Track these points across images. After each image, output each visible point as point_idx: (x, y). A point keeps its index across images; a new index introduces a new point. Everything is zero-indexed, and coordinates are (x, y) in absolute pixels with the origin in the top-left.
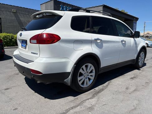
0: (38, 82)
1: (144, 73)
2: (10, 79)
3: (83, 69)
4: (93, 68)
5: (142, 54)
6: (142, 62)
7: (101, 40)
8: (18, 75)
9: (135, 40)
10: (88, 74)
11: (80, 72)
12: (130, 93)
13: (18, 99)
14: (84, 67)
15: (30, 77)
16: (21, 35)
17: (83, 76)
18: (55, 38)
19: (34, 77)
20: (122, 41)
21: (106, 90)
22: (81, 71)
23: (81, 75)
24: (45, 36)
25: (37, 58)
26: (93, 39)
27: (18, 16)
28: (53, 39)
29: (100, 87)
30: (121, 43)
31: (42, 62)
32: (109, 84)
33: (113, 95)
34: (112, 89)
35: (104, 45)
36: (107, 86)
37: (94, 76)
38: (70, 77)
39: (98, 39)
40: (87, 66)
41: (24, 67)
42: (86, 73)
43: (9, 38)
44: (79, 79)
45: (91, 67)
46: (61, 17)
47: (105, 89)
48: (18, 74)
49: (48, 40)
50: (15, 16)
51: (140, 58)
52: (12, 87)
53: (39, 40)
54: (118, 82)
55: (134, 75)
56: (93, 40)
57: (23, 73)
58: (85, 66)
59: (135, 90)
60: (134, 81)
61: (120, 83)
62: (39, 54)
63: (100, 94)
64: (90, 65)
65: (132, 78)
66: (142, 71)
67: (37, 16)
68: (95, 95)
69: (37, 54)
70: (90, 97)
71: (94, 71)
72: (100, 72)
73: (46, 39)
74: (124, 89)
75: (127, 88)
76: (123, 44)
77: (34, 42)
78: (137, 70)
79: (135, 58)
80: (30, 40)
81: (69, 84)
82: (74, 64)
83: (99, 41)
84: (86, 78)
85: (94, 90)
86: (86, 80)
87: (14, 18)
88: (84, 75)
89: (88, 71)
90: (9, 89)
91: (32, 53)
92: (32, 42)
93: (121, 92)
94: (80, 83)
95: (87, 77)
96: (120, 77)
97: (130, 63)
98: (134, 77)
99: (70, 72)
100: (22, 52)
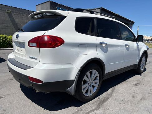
0: (37, 91)
1: (146, 79)
2: (3, 85)
3: (87, 76)
4: (97, 74)
5: (144, 59)
6: (144, 67)
7: (106, 44)
8: (12, 81)
9: (138, 45)
10: (92, 81)
11: (84, 80)
12: (138, 102)
13: (13, 110)
14: (88, 73)
15: (27, 85)
16: (17, 36)
17: (88, 84)
18: (58, 41)
19: (32, 86)
20: (126, 45)
21: (111, 99)
22: (85, 78)
23: (85, 82)
24: (46, 39)
25: (36, 63)
26: (98, 42)
27: (12, 16)
28: (56, 42)
29: (104, 95)
30: (125, 48)
31: (42, 68)
32: (113, 91)
33: (120, 105)
34: (117, 97)
35: (109, 49)
36: (111, 93)
37: (98, 83)
38: (74, 85)
39: (103, 43)
40: (91, 73)
41: (21, 74)
42: (90, 80)
43: (2, 39)
44: (83, 87)
45: (95, 73)
46: (64, 17)
47: (110, 97)
48: (12, 79)
49: (51, 44)
50: (9, 17)
51: (141, 63)
52: (6, 95)
53: (39, 43)
54: (122, 89)
55: (137, 81)
56: (98, 44)
57: (19, 81)
58: (90, 72)
59: (142, 99)
60: (138, 88)
61: (125, 90)
62: (39, 59)
63: (106, 103)
64: (94, 71)
65: (136, 85)
66: (144, 76)
67: (36, 16)
68: (100, 105)
69: (37, 59)
70: (95, 108)
71: (98, 78)
72: (104, 79)
73: (48, 42)
74: (130, 98)
75: (133, 97)
76: (126, 48)
77: (33, 46)
78: (138, 75)
79: (137, 63)
80: (29, 43)
81: (73, 94)
82: (78, 70)
83: (104, 45)
84: (90, 86)
85: (98, 98)
86: (90, 88)
87: (8, 18)
88: (89, 82)
89: (92, 77)
90: (2, 97)
91: (30, 57)
92: (30, 45)
93: (127, 102)
94: (84, 92)
95: (91, 84)
96: (123, 83)
97: (132, 68)
98: (138, 83)
99: (74, 79)
100: (18, 56)
